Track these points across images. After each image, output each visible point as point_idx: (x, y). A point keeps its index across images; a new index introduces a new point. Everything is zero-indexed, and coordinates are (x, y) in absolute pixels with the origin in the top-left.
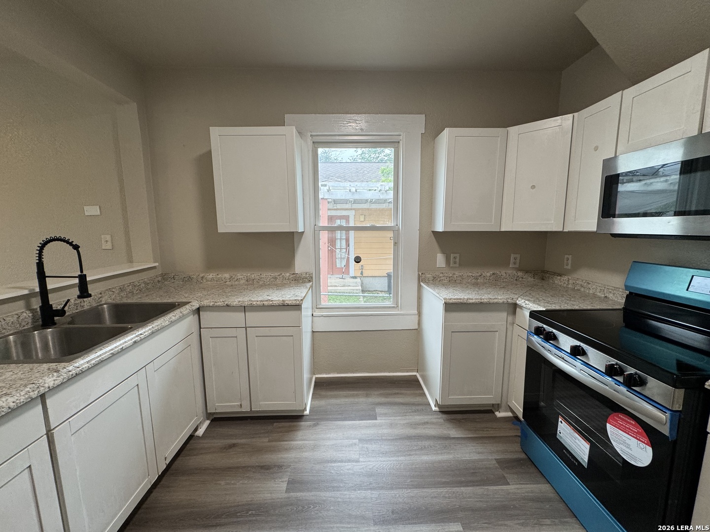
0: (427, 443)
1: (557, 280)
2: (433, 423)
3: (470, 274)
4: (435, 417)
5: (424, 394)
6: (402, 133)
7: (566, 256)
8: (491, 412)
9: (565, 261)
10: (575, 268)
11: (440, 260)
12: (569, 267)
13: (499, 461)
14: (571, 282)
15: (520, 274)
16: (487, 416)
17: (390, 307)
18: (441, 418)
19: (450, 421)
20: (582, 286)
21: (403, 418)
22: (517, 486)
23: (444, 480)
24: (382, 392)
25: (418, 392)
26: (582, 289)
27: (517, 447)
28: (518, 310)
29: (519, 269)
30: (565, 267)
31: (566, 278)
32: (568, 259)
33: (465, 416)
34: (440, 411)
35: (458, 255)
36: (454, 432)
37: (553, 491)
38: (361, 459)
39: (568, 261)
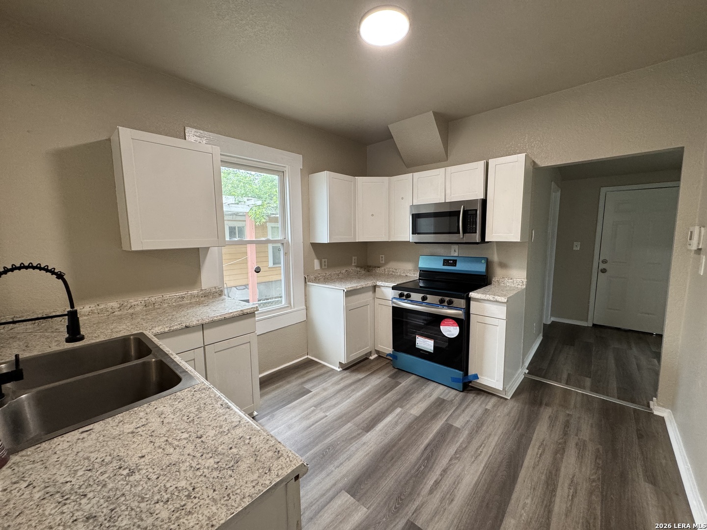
0: (353, 387)
1: (378, 271)
2: (345, 377)
3: (335, 273)
4: (343, 373)
5: (324, 366)
6: (287, 166)
7: (381, 256)
8: (367, 359)
9: (381, 259)
10: (386, 263)
11: (316, 264)
12: (383, 262)
13: (390, 377)
14: (386, 270)
15: (358, 269)
16: (366, 361)
17: (285, 307)
18: (347, 373)
19: (353, 371)
20: (393, 272)
21: (326, 383)
22: (405, 382)
23: (377, 397)
24: (296, 376)
25: (319, 366)
26: (393, 273)
27: (391, 368)
28: (377, 289)
29: (357, 267)
30: (381, 262)
31: (383, 268)
32: (382, 257)
33: (358, 366)
34: (343, 370)
35: (326, 260)
36: (360, 376)
37: (416, 376)
38: (327, 414)
39: (382, 258)
